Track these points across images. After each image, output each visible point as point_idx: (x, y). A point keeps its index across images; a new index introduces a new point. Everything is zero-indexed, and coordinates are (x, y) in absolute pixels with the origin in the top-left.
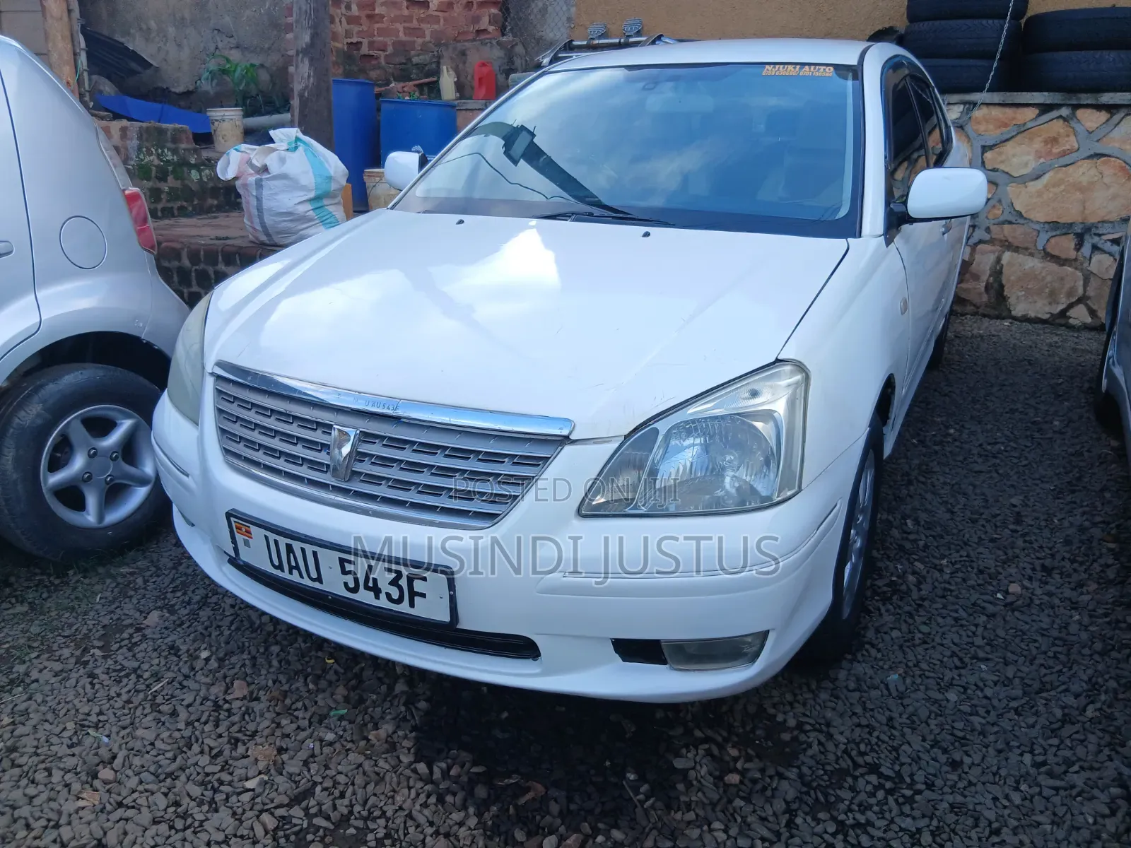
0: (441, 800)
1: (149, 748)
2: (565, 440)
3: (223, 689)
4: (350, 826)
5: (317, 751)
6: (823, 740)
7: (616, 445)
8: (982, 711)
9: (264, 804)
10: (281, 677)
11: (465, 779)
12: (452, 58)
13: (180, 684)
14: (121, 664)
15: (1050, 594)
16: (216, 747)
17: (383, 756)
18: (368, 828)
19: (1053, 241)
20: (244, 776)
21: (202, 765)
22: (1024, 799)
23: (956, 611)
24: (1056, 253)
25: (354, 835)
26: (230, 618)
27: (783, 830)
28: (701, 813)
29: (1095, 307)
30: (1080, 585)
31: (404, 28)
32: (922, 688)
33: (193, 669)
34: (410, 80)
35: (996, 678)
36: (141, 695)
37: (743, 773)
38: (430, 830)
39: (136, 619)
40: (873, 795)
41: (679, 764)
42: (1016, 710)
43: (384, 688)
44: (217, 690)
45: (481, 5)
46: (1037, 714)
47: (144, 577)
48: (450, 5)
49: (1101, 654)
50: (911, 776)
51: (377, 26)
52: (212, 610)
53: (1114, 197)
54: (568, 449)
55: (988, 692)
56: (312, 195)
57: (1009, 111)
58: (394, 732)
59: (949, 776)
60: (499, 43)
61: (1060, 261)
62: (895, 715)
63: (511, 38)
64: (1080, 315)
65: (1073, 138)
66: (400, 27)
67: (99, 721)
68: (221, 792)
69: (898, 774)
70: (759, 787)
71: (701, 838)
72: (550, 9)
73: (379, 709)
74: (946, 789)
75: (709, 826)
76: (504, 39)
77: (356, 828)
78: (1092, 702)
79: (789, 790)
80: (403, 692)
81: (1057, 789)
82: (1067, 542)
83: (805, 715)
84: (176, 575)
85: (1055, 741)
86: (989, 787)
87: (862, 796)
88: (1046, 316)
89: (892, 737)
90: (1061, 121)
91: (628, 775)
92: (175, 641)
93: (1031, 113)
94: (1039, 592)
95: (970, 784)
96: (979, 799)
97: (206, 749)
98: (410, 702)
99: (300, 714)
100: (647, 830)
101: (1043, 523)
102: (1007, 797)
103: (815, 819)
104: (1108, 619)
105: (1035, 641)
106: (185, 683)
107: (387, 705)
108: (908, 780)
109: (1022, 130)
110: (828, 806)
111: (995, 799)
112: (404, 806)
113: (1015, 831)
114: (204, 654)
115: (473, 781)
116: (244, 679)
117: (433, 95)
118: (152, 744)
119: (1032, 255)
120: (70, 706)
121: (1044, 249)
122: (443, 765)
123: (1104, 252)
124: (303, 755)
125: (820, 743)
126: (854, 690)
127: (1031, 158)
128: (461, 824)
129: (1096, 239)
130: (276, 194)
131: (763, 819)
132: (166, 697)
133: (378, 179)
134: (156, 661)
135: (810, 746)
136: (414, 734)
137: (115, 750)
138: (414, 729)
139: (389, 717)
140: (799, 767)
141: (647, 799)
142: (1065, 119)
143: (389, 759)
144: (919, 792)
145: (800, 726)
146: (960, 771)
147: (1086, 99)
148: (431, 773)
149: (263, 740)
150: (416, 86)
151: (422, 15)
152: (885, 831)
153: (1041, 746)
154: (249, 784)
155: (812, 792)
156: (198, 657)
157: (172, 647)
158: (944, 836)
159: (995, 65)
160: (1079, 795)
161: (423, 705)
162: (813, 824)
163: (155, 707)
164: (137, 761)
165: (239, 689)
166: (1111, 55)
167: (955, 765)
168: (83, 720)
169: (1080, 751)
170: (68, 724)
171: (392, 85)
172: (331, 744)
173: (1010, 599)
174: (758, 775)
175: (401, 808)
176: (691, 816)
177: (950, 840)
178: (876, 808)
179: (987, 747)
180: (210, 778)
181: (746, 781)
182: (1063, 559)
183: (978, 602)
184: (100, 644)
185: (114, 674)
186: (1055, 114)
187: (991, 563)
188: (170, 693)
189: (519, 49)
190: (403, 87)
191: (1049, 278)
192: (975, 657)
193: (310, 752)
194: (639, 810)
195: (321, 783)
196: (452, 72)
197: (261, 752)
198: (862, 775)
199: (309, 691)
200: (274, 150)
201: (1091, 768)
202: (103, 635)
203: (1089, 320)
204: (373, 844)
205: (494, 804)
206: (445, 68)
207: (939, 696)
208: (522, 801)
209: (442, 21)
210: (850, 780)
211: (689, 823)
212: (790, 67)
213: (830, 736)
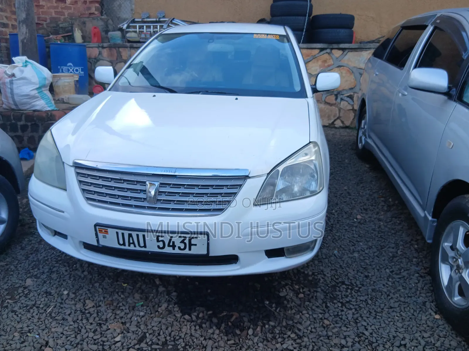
0: (201, 327)
1: (61, 335)
2: (247, 177)
3: (82, 305)
4: (168, 345)
5: (139, 320)
6: (323, 277)
7: (265, 177)
8: (367, 258)
9: (128, 345)
10: (105, 295)
11: (206, 317)
12: (78, 25)
13: (59, 306)
14: (25, 304)
15: (370, 217)
16: (93, 328)
17: (168, 316)
18: (176, 344)
19: (327, 97)
20: (113, 337)
21: (91, 337)
22: (392, 283)
23: (344, 227)
24: (328, 102)
25: (171, 348)
26: (68, 276)
27: (325, 309)
28: (297, 309)
29: (343, 120)
30: (378, 213)
31: (55, 11)
32: (346, 254)
33: (62, 300)
34: (59, 34)
35: (366, 247)
36: (44, 314)
37: (304, 293)
38: (202, 339)
39: (21, 284)
40: (347, 292)
41: (282, 294)
42: (377, 256)
43: (154, 291)
44: (79, 306)
45: (91, 2)
46: (384, 256)
47: (14, 265)
48: (76, 2)
49: (395, 234)
50: (355, 283)
51: (41, 10)
52: (57, 274)
53: (347, 81)
54: (249, 181)
55: (366, 252)
56: (38, 86)
57: (309, 51)
58: (168, 307)
59: (367, 281)
60: (101, 19)
61: (331, 105)
62: (341, 264)
63: (106, 17)
64: (338, 123)
65: (331, 60)
66: (53, 11)
67: (29, 329)
68: (106, 345)
69: (351, 283)
70: (310, 296)
71: (301, 317)
72: (123, 5)
73: (156, 299)
74: (368, 285)
75: (302, 313)
76: (103, 17)
77: (172, 345)
78: (398, 249)
79: (320, 295)
80: (164, 291)
81: (400, 278)
82: (368, 200)
83: (313, 270)
84: (30, 262)
85: (393, 264)
86: (380, 282)
87: (344, 293)
88: (328, 125)
89: (344, 272)
90: (327, 55)
91: (266, 302)
92: (47, 290)
93: (317, 51)
94: (366, 217)
95: (374, 282)
96: (379, 286)
97: (89, 330)
98: (169, 293)
99: (124, 308)
100: (281, 319)
101: (357, 194)
102: (387, 284)
103: (333, 303)
104: (392, 223)
105: (373, 233)
106: (62, 306)
107: (159, 297)
108: (355, 284)
109: (314, 57)
110: (335, 298)
111: (384, 285)
112: (187, 332)
113: (394, 294)
114: (66, 292)
115: (210, 317)
116: (89, 299)
117: (70, 41)
118: (62, 333)
119: (321, 103)
120: (10, 326)
121: (325, 101)
122: (196, 314)
123: (345, 100)
124: (134, 323)
125: (322, 278)
126: (325, 258)
127: (318, 68)
128: (213, 334)
129: (341, 96)
130: (20, 86)
131: (317, 307)
132: (57, 313)
133: (58, 78)
134: (43, 299)
135: (320, 280)
136: (176, 306)
137: (46, 339)
138: (175, 304)
139: (163, 301)
140: (320, 287)
141: (276, 308)
142: (329, 54)
143: (172, 317)
144: (360, 288)
145: (313, 274)
146: (369, 278)
147: (335, 46)
148: (192, 318)
149: (112, 321)
150: (62, 37)
151: (63, 6)
152: (356, 302)
153: (390, 266)
154: (117, 339)
155: (328, 294)
156: (63, 294)
157: (46, 293)
158: (374, 300)
159: (304, 34)
160: (407, 279)
161: (174, 294)
162: (333, 305)
163: (54, 318)
164: (60, 342)
165: (90, 304)
166: (342, 31)
167: (367, 277)
168: (21, 331)
169: (402, 265)
170: (15, 334)
171: (51, 36)
172: (143, 316)
173: (359, 221)
174: (309, 293)
175: (186, 333)
176: (294, 311)
177: (377, 301)
178: (350, 296)
179: (374, 269)
180: (97, 341)
181: (306, 296)
182: (369, 205)
183: (350, 223)
184: (9, 297)
185: (24, 309)
186: (325, 52)
187: (348, 210)
188: (57, 311)
189: (110, 22)
190: (56, 37)
191: (327, 111)
192: (357, 241)
193: (137, 322)
194: (276, 313)
195: (147, 332)
196: (79, 31)
197: (115, 326)
198: (341, 286)
199: (122, 298)
200: (16, 66)
201: (407, 270)
202: (8, 293)
203: (341, 125)
204: (182, 349)
205: (222, 323)
206: (76, 29)
207: (352, 256)
208: (232, 319)
209: (72, 9)
210: (337, 288)
211: (294, 314)
212: (263, 35)
213: (325, 275)
